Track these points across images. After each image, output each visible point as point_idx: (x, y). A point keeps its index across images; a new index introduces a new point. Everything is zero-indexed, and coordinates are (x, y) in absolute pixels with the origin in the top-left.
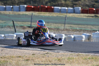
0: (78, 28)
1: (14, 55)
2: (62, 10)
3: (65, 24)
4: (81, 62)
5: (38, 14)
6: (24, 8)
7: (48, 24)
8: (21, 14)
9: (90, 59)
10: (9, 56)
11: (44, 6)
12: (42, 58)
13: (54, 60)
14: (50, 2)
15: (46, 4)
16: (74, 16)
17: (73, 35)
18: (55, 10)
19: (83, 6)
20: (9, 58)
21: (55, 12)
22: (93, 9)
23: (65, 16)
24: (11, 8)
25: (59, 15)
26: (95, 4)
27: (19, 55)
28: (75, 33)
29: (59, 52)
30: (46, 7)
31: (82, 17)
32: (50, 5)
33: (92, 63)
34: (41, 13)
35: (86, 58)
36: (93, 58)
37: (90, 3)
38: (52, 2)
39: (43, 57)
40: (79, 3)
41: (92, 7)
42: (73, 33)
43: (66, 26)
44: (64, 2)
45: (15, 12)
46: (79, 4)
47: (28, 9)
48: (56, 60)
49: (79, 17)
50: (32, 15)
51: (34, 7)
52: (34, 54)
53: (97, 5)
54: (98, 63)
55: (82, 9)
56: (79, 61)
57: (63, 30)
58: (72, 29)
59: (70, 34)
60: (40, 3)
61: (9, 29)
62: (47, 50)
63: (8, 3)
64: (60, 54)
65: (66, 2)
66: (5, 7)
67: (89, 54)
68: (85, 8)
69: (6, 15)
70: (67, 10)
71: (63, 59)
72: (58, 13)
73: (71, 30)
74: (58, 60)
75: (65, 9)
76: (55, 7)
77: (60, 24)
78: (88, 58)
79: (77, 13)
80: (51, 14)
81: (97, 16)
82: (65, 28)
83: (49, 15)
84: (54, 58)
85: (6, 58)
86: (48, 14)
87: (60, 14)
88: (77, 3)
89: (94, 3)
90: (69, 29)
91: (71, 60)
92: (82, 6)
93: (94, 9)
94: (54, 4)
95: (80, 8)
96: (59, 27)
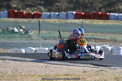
1: (61, 73)
2: (119, 17)
5: (89, 22)
6: (73, 15)
7: (102, 34)
8: (69, 23)
10: (55, 74)
11: (97, 12)
12: (95, 76)
13: (110, 78)
14: (104, 8)
15: (100, 9)
18: (111, 17)
20: (55, 76)
21: (111, 20)
24: (56, 16)
25: (116, 24)
27: (66, 72)
29: (116, 69)
30: (100, 13)
32: (105, 11)
34: (93, 22)
38: (108, 7)
39: (97, 75)
45: (62, 20)
47: (77, 17)
48: (112, 79)
50: (82, 24)
51: (85, 13)
52: (85, 72)
57: (121, 42)
60: (93, 9)
61: (55, 41)
62: (101, 67)
63: (53, 9)
64: (117, 71)
66: (49, 13)
69: (51, 24)
71: (121, 77)
72: (115, 21)
74: (115, 79)
76: (111, 14)
77: (117, 34)
80: (107, 22)
84: (110, 76)
85: (50, 76)
86: (103, 22)
87: (117, 22)
94: (109, 9)
96: (116, 37)
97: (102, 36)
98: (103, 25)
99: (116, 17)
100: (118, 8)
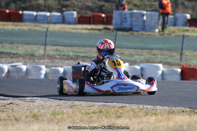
0: (71, 54)
2: (38, 18)
3: (46, 45)
4: (78, 120)
7: (11, 45)
9: (96, 113)
11: (2, 10)
13: (24, 116)
14: (15, 2)
15: (7, 5)
16: (64, 29)
17: (61, 67)
18: (25, 17)
19: (81, 9)
21: (25, 22)
22: (100, 14)
23: (46, 30)
25: (34, 28)
26: (104, 6)
28: (67, 64)
29: (34, 102)
30: (8, 11)
31: (80, 31)
32: (16, 7)
33: (100, 122)
35: (88, 111)
36: (101, 112)
37: (95, 3)
39: (3, 111)
40: (72, 3)
41: (98, 12)
42: (63, 63)
43: (48, 50)
44: (44, 2)
46: (72, 5)
48: (27, 117)
49: (73, 31)
53: (108, 8)
54: (112, 121)
55: (79, 15)
56: (74, 117)
57: (42, 57)
58: (59, 55)
59: (57, 65)
62: (10, 98)
64: (35, 104)
65: (47, 2)
67: (93, 103)
68: (85, 13)
70: (49, 18)
71: (41, 114)
72: (32, 24)
73: (57, 56)
74: (33, 117)
75: (45, 16)
76: (25, 12)
78: (92, 111)
79: (69, 23)
80: (18, 25)
81: (109, 29)
82: (45, 53)
83: (14, 27)
84: (25, 112)
86: (12, 25)
87: (36, 26)
88: (68, 3)
89: (103, 3)
90: (54, 54)
91: (58, 117)
92: (79, 8)
93: (103, 15)
94: (22, 5)
95: (75, 13)
96: (34, 50)
97: (11, 48)
98: (13, 30)
99: (34, 18)
100: (36, 2)
